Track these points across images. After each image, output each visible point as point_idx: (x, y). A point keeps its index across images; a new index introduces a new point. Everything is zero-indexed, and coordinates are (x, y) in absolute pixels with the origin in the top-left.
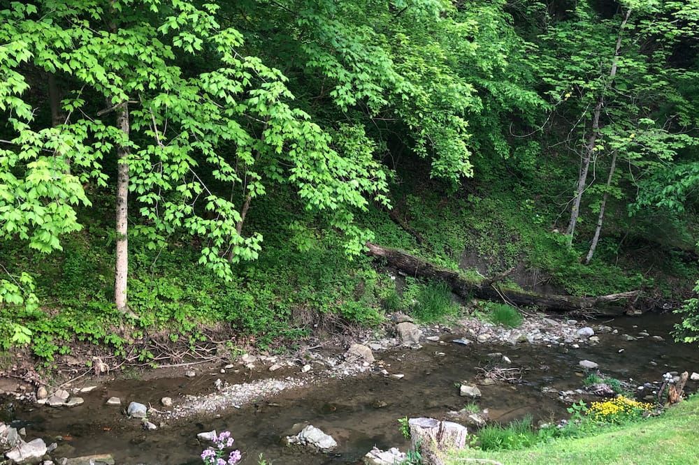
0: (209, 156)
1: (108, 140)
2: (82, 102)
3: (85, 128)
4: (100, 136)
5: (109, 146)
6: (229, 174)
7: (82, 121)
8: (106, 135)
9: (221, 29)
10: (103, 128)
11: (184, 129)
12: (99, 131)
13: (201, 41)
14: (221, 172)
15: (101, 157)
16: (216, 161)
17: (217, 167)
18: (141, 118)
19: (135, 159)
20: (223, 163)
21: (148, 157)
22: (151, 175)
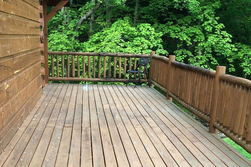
0: (211, 58)
1: (186, 54)
2: (182, 45)
3: (181, 51)
4: (184, 53)
5: (186, 56)
6: (216, 62)
7: (181, 50)
8: (186, 53)
9: (218, 24)
10: (185, 51)
11: (205, 51)
12: (184, 52)
13: (212, 28)
14: (213, 62)
15: (184, 59)
16: (212, 59)
17: (212, 60)
18: (197, 48)
19: (192, 59)
20: (214, 60)
21: (196, 59)
22: (195, 63)
